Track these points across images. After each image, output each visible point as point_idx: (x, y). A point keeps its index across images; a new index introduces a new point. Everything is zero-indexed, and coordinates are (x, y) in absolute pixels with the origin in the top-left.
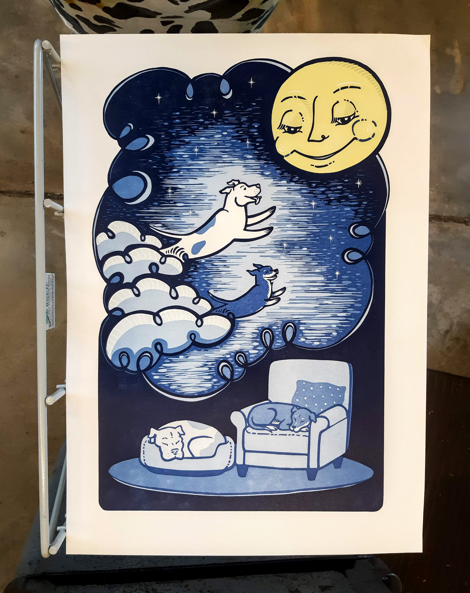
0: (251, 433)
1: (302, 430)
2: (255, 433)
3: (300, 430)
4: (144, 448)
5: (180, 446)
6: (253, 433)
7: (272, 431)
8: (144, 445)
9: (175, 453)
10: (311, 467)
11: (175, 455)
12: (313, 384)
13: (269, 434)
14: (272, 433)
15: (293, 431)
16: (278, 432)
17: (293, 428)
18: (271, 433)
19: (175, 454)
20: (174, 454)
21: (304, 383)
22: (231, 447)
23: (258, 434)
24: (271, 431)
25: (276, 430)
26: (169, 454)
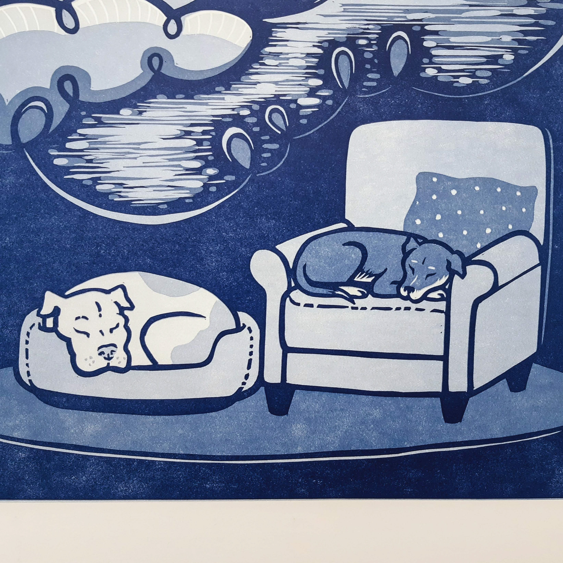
0: (302, 305)
1: (430, 296)
2: (311, 306)
3: (424, 297)
4: (27, 342)
5: (119, 337)
6: (306, 305)
7: (356, 300)
8: (28, 334)
9: (107, 357)
10: (452, 388)
11: (107, 361)
12: (455, 182)
13: (348, 307)
14: (354, 304)
15: (407, 298)
16: (370, 301)
17: (406, 292)
18: (350, 305)
19: (109, 358)
20: (105, 358)
21: (435, 180)
22: (252, 338)
23: (320, 306)
24: (351, 298)
25: (364, 296)
26: (91, 358)
